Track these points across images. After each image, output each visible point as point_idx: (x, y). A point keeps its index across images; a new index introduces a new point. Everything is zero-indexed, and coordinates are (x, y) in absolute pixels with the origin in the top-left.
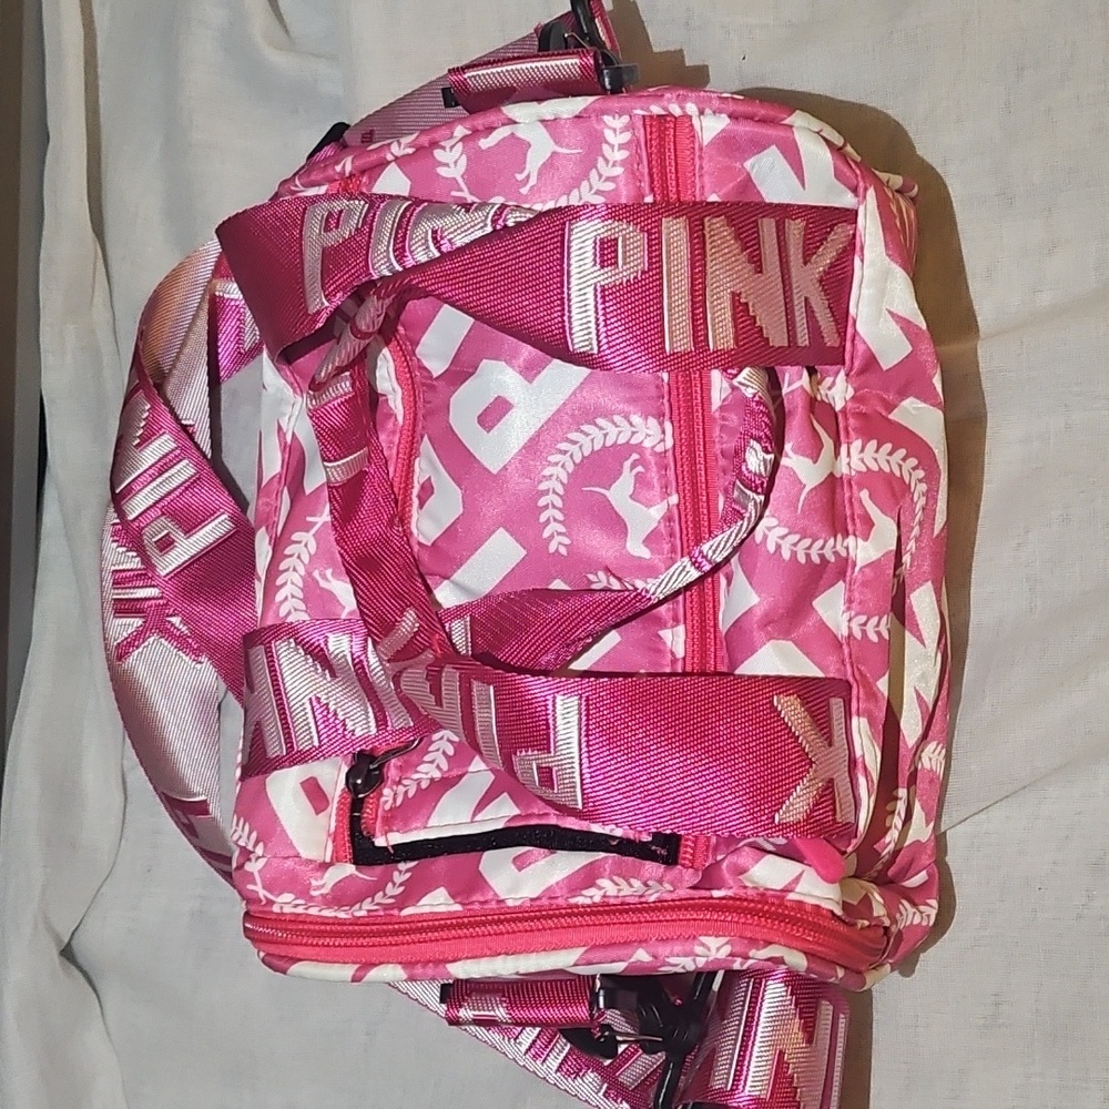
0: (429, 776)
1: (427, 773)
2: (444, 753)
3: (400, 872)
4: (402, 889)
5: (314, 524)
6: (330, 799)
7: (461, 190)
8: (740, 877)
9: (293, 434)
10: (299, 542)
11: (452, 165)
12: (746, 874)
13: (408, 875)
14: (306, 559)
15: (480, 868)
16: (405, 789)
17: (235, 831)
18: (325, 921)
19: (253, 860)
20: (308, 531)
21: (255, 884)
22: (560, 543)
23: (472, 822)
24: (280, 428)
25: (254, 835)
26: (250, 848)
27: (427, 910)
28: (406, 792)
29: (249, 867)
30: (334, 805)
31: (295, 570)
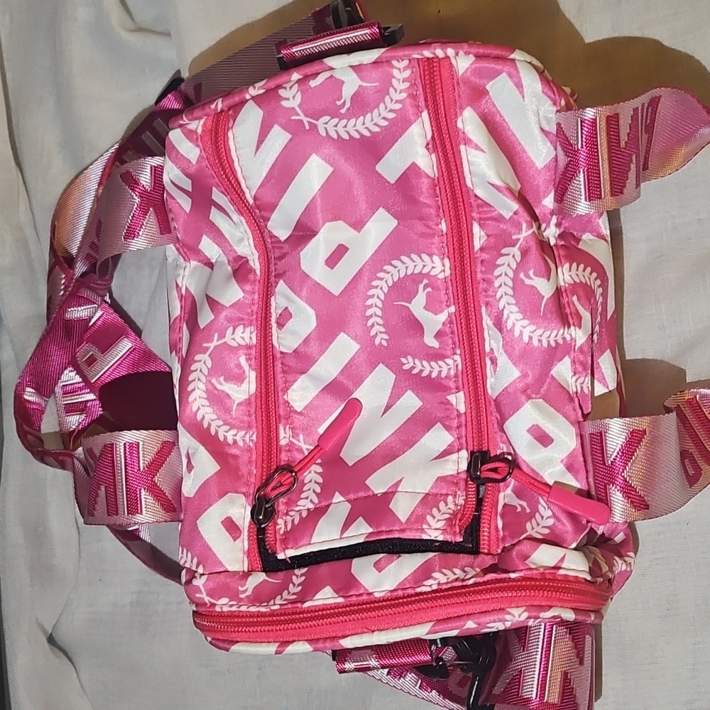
0: (306, 508)
1: (304, 506)
2: (314, 491)
3: (297, 576)
4: (300, 588)
5: (207, 348)
6: (242, 530)
7: (298, 115)
8: (526, 562)
9: (187, 288)
10: (200, 361)
11: (291, 99)
12: (529, 559)
13: (303, 578)
14: (206, 372)
15: (352, 572)
16: (291, 519)
17: (182, 558)
18: (252, 615)
19: (198, 577)
20: (205, 353)
21: (201, 593)
22: (382, 339)
23: (341, 538)
24: (177, 285)
25: (195, 560)
26: (194, 568)
27: (320, 602)
28: (293, 521)
29: (195, 582)
30: (245, 533)
31: (199, 379)
